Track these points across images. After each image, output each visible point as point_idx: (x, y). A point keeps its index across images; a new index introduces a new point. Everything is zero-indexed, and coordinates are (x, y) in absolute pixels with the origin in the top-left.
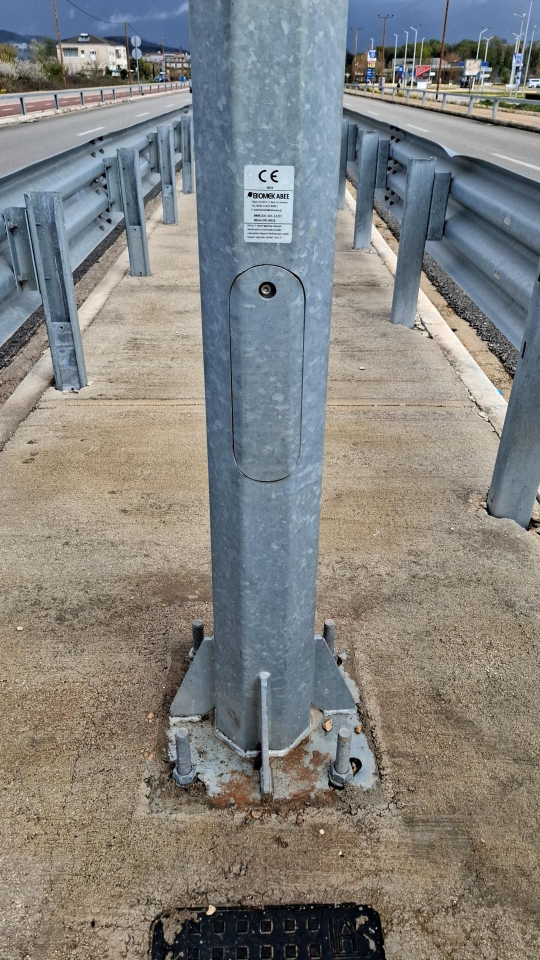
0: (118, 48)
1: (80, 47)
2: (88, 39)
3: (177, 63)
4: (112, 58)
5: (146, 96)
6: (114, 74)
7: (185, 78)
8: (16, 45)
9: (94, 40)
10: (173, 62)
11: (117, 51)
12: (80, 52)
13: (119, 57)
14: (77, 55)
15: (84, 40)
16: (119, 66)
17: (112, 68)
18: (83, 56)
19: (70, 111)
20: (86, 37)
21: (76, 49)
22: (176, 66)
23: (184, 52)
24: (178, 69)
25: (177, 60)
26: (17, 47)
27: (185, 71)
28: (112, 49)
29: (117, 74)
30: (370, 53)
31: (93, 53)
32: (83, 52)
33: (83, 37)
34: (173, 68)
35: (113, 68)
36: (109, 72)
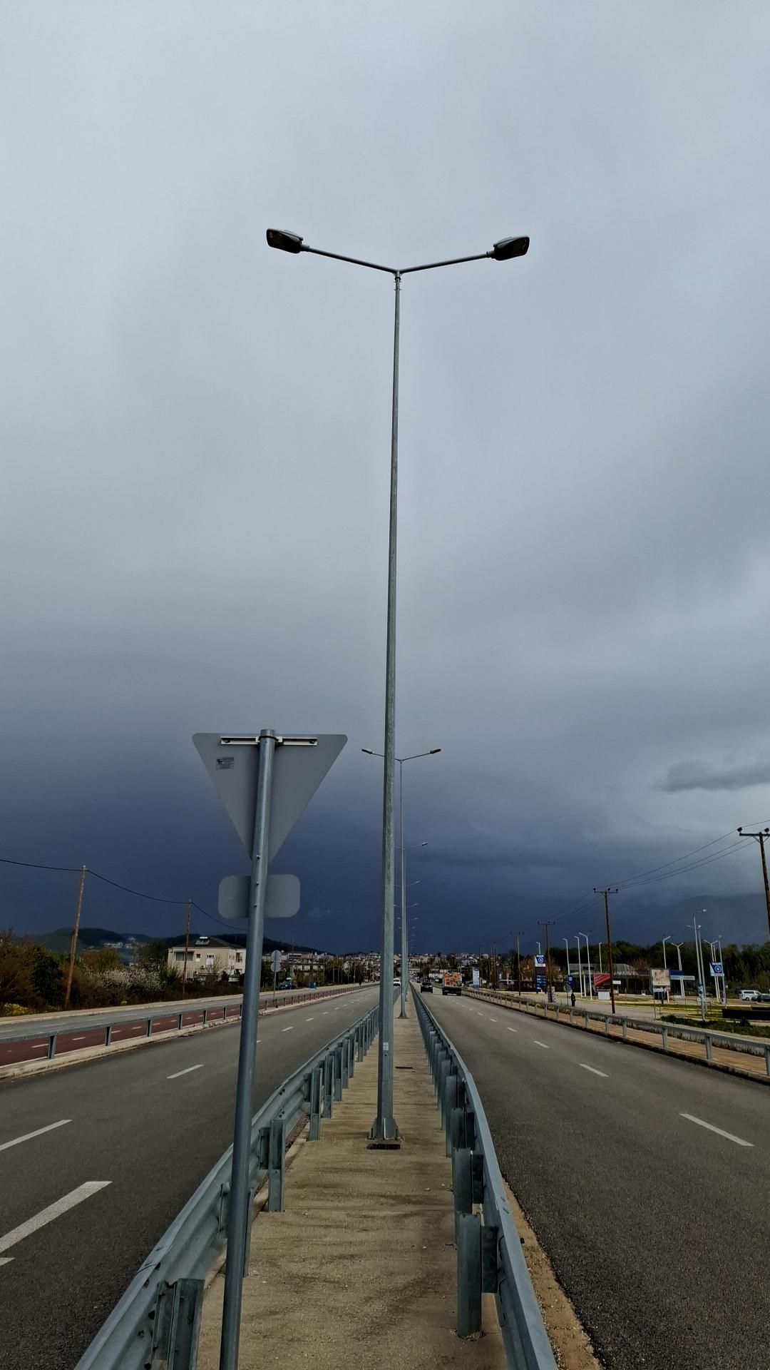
0: (239, 951)
1: (197, 951)
2: (207, 943)
3: (303, 965)
4: (232, 962)
5: (281, 1008)
6: (230, 980)
7: (315, 984)
8: (109, 944)
9: (213, 943)
10: (300, 964)
11: (238, 954)
12: (195, 955)
13: (239, 960)
14: (191, 959)
15: (202, 943)
16: (237, 970)
17: (228, 972)
18: (198, 960)
19: (215, 1025)
20: (205, 940)
21: (192, 953)
22: (303, 968)
23: (313, 951)
24: (305, 971)
25: (305, 961)
26: (110, 946)
27: (314, 974)
28: (233, 952)
29: (234, 980)
30: (537, 958)
31: (210, 956)
32: (198, 956)
33: (202, 940)
34: (299, 971)
35: (231, 972)
36: (225, 976)
